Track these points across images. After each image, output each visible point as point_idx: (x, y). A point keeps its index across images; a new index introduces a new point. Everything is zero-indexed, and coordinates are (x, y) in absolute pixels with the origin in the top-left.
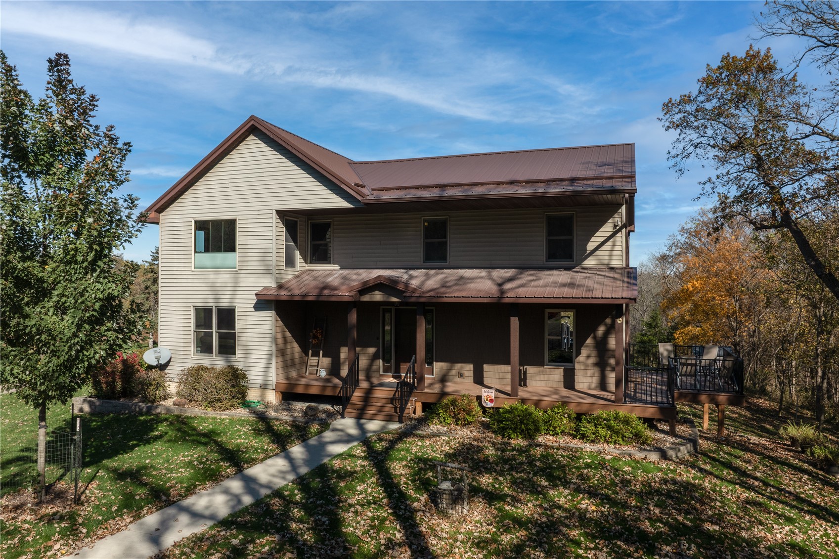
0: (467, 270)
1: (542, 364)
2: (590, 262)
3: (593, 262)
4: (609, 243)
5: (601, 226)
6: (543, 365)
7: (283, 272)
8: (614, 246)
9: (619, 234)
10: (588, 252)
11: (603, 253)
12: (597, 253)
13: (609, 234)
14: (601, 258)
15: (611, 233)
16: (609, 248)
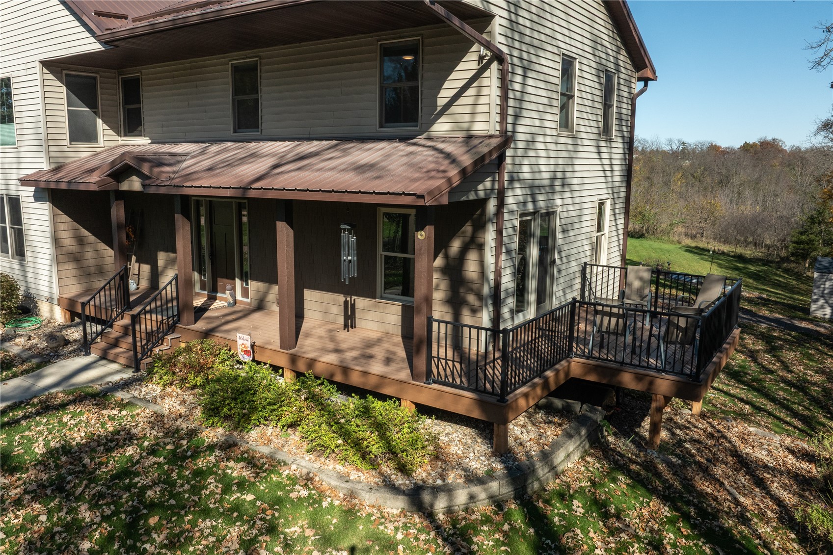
0: (278, 143)
1: (373, 296)
2: (441, 127)
3: (447, 127)
4: (471, 91)
5: (458, 60)
6: (375, 298)
7: (66, 149)
8: (478, 96)
9: (487, 74)
10: (439, 109)
11: (461, 108)
12: (453, 109)
13: (470, 74)
14: (459, 118)
15: (474, 72)
16: (470, 100)
